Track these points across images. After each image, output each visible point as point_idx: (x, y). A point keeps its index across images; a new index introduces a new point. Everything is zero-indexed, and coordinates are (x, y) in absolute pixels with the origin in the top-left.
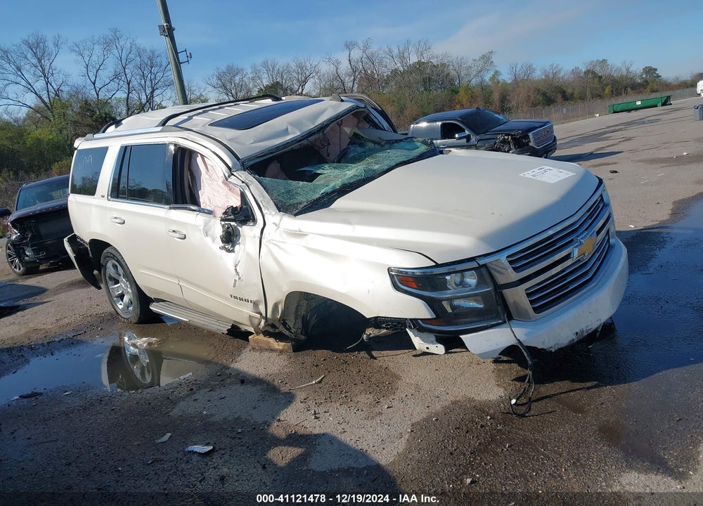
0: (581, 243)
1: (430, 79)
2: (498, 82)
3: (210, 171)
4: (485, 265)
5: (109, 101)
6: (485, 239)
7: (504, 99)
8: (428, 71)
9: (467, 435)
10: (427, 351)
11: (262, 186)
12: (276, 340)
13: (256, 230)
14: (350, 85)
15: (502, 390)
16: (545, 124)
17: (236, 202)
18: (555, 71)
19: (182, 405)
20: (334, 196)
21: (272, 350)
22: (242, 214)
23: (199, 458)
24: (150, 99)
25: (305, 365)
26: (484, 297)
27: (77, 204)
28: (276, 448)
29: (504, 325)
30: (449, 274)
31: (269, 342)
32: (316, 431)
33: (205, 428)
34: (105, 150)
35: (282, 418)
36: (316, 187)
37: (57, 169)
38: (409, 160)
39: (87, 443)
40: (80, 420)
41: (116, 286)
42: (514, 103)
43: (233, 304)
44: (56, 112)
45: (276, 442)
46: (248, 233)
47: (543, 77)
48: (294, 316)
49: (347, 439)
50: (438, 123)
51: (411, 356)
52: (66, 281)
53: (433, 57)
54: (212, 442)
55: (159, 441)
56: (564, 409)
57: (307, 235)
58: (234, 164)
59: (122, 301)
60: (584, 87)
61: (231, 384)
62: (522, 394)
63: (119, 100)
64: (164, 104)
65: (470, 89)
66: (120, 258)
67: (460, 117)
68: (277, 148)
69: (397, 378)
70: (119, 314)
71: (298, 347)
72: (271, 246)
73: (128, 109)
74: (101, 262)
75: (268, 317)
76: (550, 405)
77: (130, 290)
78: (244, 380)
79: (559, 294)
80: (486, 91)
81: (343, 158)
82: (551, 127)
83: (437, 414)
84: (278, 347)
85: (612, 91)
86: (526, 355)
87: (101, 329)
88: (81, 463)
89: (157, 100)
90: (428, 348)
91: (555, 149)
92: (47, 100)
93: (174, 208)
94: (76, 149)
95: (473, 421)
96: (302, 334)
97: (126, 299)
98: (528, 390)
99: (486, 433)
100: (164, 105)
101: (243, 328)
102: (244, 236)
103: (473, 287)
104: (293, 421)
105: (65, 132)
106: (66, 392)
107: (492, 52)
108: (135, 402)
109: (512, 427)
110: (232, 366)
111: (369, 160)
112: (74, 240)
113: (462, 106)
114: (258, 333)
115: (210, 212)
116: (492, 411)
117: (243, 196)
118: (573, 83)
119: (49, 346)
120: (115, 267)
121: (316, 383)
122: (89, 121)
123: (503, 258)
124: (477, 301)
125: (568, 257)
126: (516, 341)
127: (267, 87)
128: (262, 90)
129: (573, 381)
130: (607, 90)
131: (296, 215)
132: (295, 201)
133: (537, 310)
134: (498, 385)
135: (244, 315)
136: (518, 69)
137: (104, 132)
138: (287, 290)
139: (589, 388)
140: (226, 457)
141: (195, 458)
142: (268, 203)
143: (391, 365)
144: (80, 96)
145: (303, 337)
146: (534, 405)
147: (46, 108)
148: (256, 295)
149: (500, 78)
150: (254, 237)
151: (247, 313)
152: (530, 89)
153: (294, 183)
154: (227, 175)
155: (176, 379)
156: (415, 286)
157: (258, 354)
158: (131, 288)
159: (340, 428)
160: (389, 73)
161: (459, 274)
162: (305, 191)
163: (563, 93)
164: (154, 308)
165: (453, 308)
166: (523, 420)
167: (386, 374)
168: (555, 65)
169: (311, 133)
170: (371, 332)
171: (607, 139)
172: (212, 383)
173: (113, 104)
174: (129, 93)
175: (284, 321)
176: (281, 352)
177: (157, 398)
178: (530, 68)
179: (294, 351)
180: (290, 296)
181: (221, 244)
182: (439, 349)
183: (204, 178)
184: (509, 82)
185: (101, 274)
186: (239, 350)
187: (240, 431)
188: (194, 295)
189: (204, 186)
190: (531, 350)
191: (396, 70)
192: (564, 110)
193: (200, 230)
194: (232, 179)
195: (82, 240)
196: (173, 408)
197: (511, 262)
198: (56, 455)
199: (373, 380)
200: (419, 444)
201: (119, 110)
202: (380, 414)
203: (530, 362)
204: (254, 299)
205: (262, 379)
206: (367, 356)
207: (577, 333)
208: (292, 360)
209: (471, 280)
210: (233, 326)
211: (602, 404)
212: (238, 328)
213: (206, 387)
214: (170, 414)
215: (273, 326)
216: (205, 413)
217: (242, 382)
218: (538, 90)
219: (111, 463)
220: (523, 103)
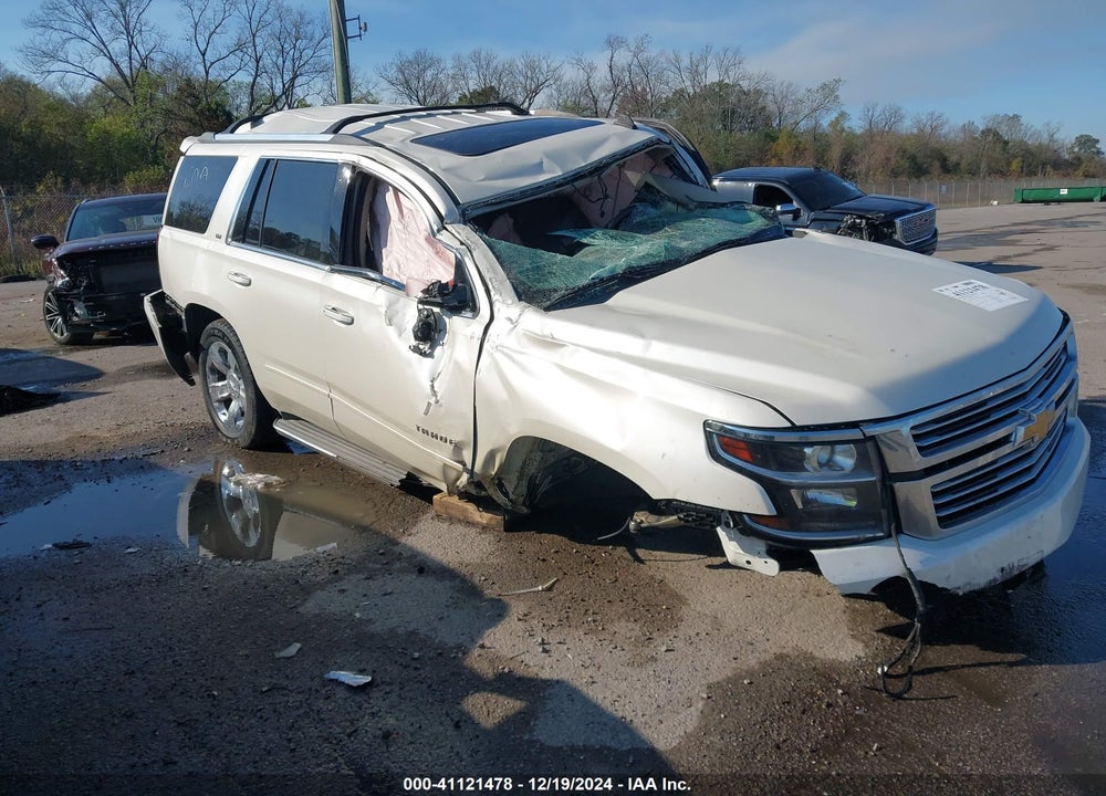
0: (1030, 420)
1: (733, 112)
2: (843, 130)
3: (406, 219)
4: (873, 438)
5: (224, 85)
6: (880, 393)
7: (847, 158)
8: (733, 99)
9: (804, 717)
10: (747, 566)
11: (494, 253)
12: (478, 507)
13: (476, 327)
14: (606, 105)
15: (861, 646)
16: (923, 206)
17: (447, 276)
18: (935, 123)
19: (320, 595)
20: (613, 285)
21: (470, 523)
22: (454, 297)
23: (348, 695)
24: (288, 90)
25: (524, 556)
26: (861, 491)
27: (173, 244)
28: (477, 695)
29: (887, 541)
30: (811, 444)
31: (465, 510)
32: (546, 674)
33: (361, 642)
34: (232, 161)
35: (487, 644)
36: (582, 268)
37: (132, 182)
38: (740, 240)
39: (162, 639)
40: (152, 599)
41: (220, 384)
42: (862, 167)
43: (418, 442)
44: (139, 91)
45: (478, 683)
46: (461, 329)
47: (915, 131)
48: (517, 474)
49: (600, 695)
50: (750, 184)
51: (702, 566)
52: (135, 363)
53: (744, 78)
54: (369, 670)
55: (283, 654)
56: (971, 695)
57: (562, 346)
58: (449, 212)
59: (227, 409)
60: (977, 155)
61: (402, 570)
62: (899, 659)
63: (240, 86)
64: (308, 100)
65: (796, 137)
66: (233, 339)
67: (788, 179)
68: (521, 192)
69: (681, 602)
70: (218, 429)
71: (514, 524)
72: (498, 356)
73: (253, 101)
74: (201, 342)
75: (475, 470)
76: (946, 684)
77: (243, 394)
78: (423, 567)
79: (981, 500)
80: (820, 145)
81: (624, 223)
82: (933, 214)
83: (750, 673)
84: (479, 520)
85: (1022, 168)
86: (916, 595)
87: (189, 450)
88: (151, 673)
89: (299, 92)
90: (748, 562)
91: (934, 250)
92: (126, 71)
93: (340, 272)
94: (183, 154)
95: (813, 695)
96: (524, 504)
97: (234, 406)
98: (909, 654)
99: (837, 719)
100: (308, 103)
101: (425, 480)
102: (454, 333)
103: (848, 470)
104: (506, 652)
105: (149, 125)
106: (129, 547)
107: (839, 81)
108: (242, 581)
109: (881, 714)
110: (403, 540)
111: (669, 231)
112: (161, 301)
113: (781, 162)
114: (450, 493)
115: (400, 287)
116: (843, 681)
117: (460, 267)
118: (962, 145)
119: (105, 467)
120: (223, 352)
121: (543, 590)
122: (190, 112)
123: (905, 428)
124: (847, 496)
125: (1005, 440)
126: (905, 571)
127: (474, 94)
128: (465, 96)
129: (984, 647)
130: (1015, 165)
131: (547, 309)
132: (547, 286)
133: (945, 522)
134: (853, 636)
135: (433, 461)
136: (876, 114)
137: (232, 132)
138: (515, 431)
139: (1012, 664)
140: (393, 698)
141: (341, 693)
142: (502, 283)
143: (670, 577)
144: (180, 72)
145: (525, 510)
146: (917, 680)
147: (125, 85)
148: (462, 433)
149: (847, 125)
150: (472, 337)
151: (441, 460)
152: (891, 147)
153: (547, 255)
154: (435, 228)
155: (312, 551)
156: (747, 457)
157: (445, 525)
158: (246, 390)
159: (586, 674)
160: (671, 95)
161: (829, 447)
162: (564, 271)
163: (944, 160)
164: (280, 427)
165: (806, 501)
166: (899, 704)
167: (661, 591)
168: (936, 114)
169: (579, 175)
170: (642, 518)
171: (1013, 243)
172: (371, 565)
173: (229, 91)
174: (257, 76)
175: (500, 479)
176: (485, 528)
177: (278, 579)
178: (896, 115)
179: (505, 530)
180: (519, 443)
181: (413, 342)
182: (770, 567)
183: (395, 225)
184: (859, 131)
185: (197, 361)
186: (416, 515)
187: (416, 655)
188: (351, 417)
189: (391, 241)
190: (926, 588)
191: (682, 90)
192: (944, 188)
193: (379, 313)
194: (444, 236)
195: (174, 302)
196: (305, 600)
197: (916, 438)
198: (109, 654)
199: (640, 598)
200: (721, 721)
201: (238, 101)
202: (654, 660)
203: (921, 609)
204: (457, 439)
205: (453, 570)
206: (627, 555)
207: (1003, 569)
208: (501, 544)
209: (846, 460)
210: (410, 477)
211: (1036, 695)
212: (417, 479)
213: (359, 572)
214: (300, 610)
215: (479, 485)
216: (358, 615)
217: (421, 571)
218: (904, 152)
219: (201, 681)
220: (877, 169)
